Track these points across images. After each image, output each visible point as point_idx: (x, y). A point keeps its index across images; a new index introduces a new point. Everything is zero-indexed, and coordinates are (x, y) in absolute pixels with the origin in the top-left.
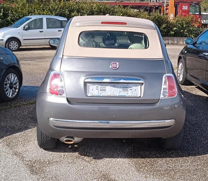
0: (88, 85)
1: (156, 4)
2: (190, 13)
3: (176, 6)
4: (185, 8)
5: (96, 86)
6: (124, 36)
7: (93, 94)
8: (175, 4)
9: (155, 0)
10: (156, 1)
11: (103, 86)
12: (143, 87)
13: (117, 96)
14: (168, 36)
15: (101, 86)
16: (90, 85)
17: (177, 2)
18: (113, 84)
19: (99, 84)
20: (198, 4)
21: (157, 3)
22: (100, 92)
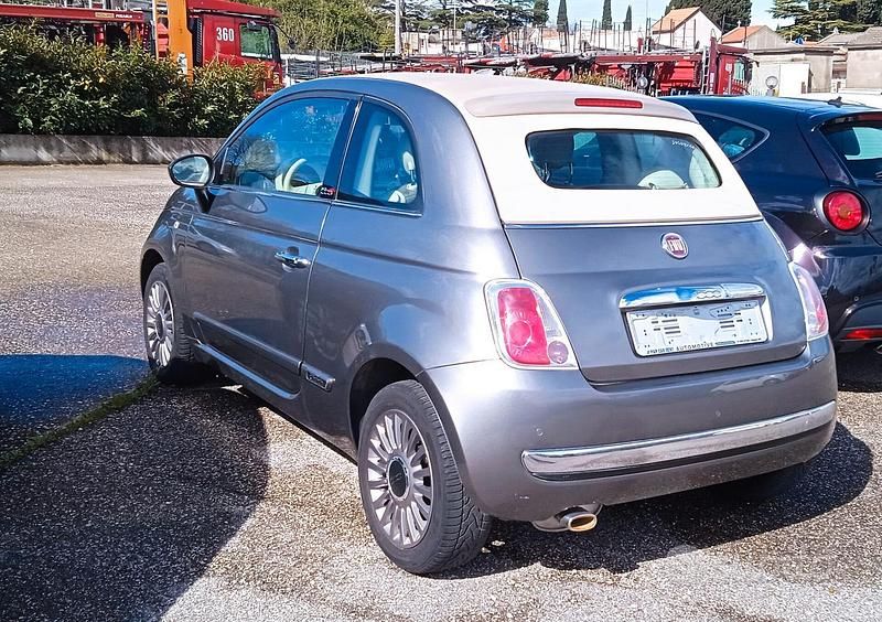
0: (631, 317)
1: (121, 16)
2: (243, 54)
3: (193, 27)
4: (226, 34)
5: (650, 319)
6: (22, 133)
7: (652, 348)
8: (188, 19)
9: (103, 1)
10: (109, 6)
11: (669, 318)
12: (766, 305)
13: (715, 346)
14: (185, 133)
15: (664, 318)
16: (634, 316)
17: (197, 14)
18: (693, 308)
19: (656, 311)
20: (267, 21)
21: (125, 14)
22: (667, 338)
